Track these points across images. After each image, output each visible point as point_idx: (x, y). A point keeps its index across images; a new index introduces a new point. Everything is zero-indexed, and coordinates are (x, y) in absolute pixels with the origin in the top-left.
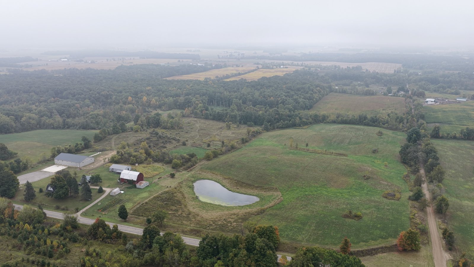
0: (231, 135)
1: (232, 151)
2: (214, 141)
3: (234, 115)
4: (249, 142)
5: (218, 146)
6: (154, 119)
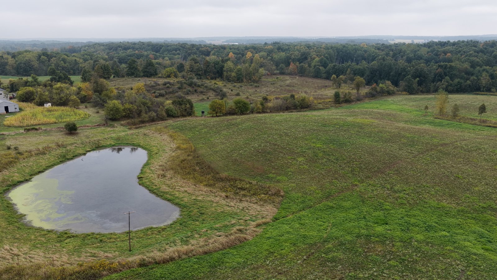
6: (215, 66)
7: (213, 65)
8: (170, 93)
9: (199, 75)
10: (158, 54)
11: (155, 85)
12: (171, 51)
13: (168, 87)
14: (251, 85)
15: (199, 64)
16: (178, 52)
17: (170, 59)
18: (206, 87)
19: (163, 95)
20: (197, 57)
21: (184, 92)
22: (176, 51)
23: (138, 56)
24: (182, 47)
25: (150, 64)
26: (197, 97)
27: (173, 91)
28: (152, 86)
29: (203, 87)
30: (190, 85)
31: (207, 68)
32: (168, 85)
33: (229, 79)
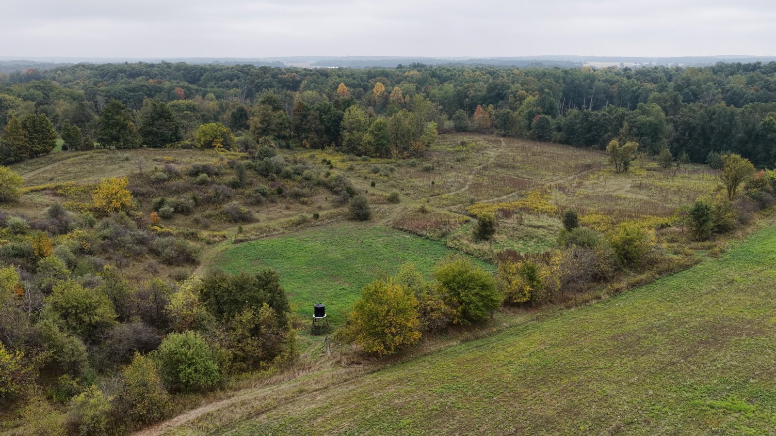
0: (630, 195)
1: (623, 284)
2: (528, 210)
3: (651, 124)
4: (740, 233)
5: (541, 240)
6: (321, 116)
7: (317, 114)
8: (209, 201)
9: (284, 138)
10: (194, 87)
11: (165, 176)
12: (222, 81)
13: (203, 182)
14: (413, 165)
15: (282, 112)
16: (236, 81)
17: (218, 97)
18: (307, 179)
19: (188, 209)
20: (274, 92)
21: (249, 196)
22: (231, 80)
23: (151, 91)
24: (243, 72)
25: (161, 115)
26: (287, 212)
27: (217, 195)
28: (159, 181)
29: (299, 178)
30: (265, 172)
31: (302, 121)
32: (203, 176)
33: (354, 150)
